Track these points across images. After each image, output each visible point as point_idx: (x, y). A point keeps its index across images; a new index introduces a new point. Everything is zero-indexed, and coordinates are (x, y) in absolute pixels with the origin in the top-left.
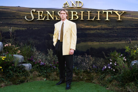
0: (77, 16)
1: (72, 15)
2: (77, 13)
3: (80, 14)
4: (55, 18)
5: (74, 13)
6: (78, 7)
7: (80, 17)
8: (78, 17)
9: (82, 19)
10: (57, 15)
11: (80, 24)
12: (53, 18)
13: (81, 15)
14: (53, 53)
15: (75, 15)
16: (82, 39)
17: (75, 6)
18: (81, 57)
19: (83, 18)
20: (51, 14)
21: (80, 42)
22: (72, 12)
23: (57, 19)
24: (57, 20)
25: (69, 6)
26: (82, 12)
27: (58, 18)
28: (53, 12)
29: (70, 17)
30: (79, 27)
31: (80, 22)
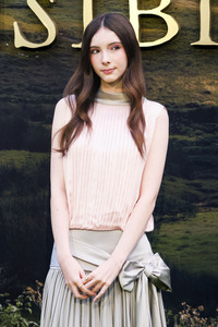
0: (168, 18)
1: (135, 12)
3: (191, 5)
7: (190, 28)
8: (173, 28)
9: (205, 39)
10: (18, 13)
11: (193, 80)
13: (197, 14)
15: (156, 11)
16: (208, 184)
18: (202, 315)
19: (213, 33)
21: (192, 211)
23: (20, 41)
27: (27, 35)
30: (181, 99)
31: (188, 64)
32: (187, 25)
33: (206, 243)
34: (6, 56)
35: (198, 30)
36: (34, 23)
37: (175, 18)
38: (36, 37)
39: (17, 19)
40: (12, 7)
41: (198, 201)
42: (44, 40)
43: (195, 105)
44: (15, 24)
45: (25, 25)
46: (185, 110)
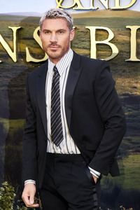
0: (112, 45)
1: (94, 43)
2: (111, 36)
3: (125, 38)
4: (21, 55)
5: (100, 34)
6: (118, 7)
7: (125, 52)
8: (115, 50)
9: (133, 58)
10: (28, 42)
11: (127, 80)
12: (13, 56)
13: (129, 43)
14: (16, 199)
15: (106, 42)
16: (135, 139)
17: (105, 4)
19: (138, 54)
20: (8, 37)
21: (126, 154)
22: (93, 29)
23: (29, 58)
24: (31, 62)
25: (79, 7)
26: (134, 29)
27: (33, 55)
28: (15, 29)
29: (86, 52)
30: (120, 91)
31: (124, 71)
32: (123, 49)
33: (134, 173)
34: (22, 66)
35: (129, 52)
36: (37, 48)
37: (116, 45)
38: (38, 56)
39: (28, 45)
40: (25, 39)
41: (129, 149)
42: (43, 58)
43: (128, 94)
44: (27, 49)
45: (32, 49)
46: (122, 97)
